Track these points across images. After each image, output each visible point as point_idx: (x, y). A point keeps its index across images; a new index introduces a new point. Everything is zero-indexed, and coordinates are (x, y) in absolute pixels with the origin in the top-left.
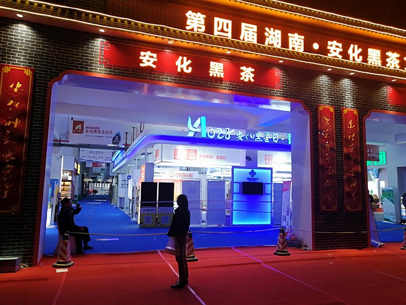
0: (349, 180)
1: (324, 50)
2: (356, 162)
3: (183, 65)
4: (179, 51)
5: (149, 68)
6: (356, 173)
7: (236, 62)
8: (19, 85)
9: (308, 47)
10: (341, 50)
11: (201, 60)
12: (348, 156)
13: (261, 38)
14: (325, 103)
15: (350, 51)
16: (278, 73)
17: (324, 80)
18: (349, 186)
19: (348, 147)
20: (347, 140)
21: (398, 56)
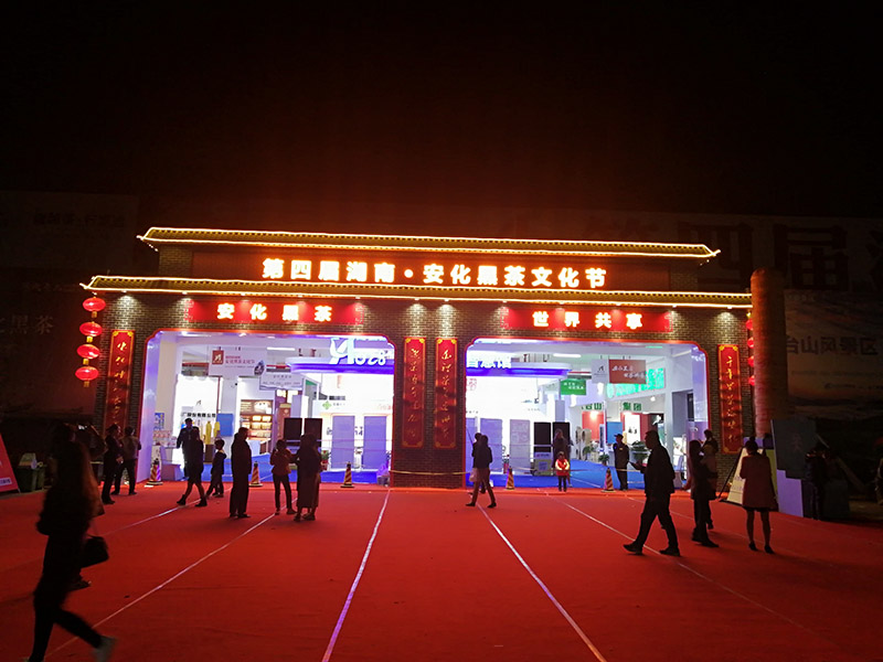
0: (441, 415)
1: (419, 278)
2: (451, 395)
3: (259, 312)
4: (254, 300)
5: (227, 320)
6: (451, 409)
7: (312, 303)
8: (124, 344)
9: (399, 278)
10: (443, 274)
11: (275, 306)
12: (440, 389)
13: (343, 273)
14: (416, 333)
15: (453, 274)
16: (359, 309)
17: (417, 309)
18: (439, 421)
19: (440, 379)
20: (440, 371)
21: (523, 269)
